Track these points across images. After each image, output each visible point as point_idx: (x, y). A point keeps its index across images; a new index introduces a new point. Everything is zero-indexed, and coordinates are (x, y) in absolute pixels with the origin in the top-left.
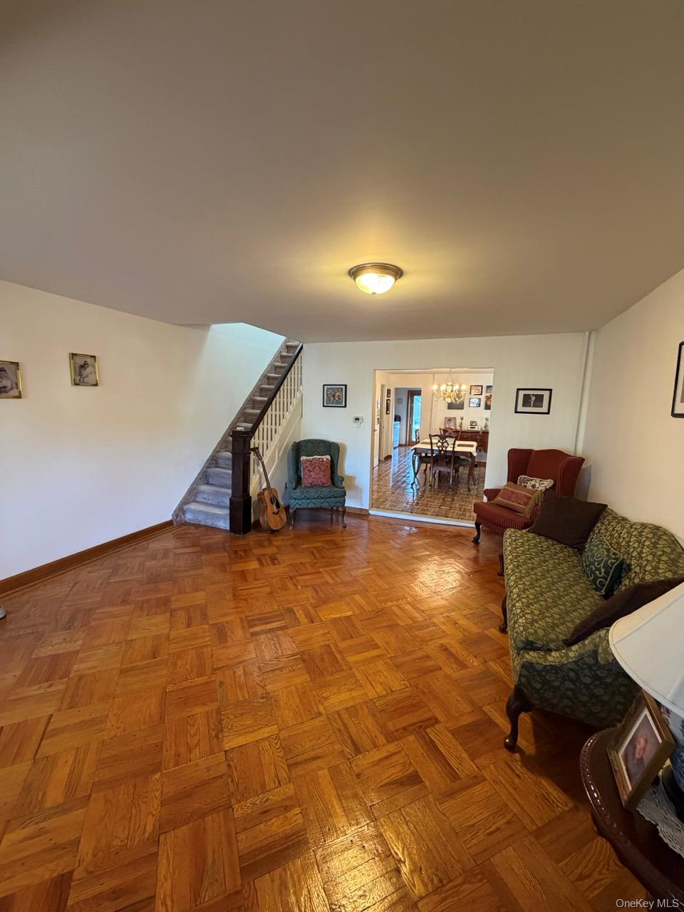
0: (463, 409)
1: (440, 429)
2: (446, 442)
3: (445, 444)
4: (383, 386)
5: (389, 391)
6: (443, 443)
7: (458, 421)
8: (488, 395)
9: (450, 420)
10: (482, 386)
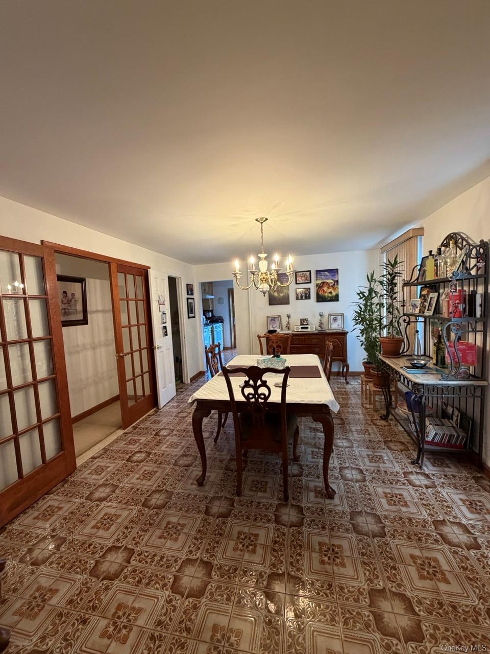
0: (289, 303)
1: (259, 337)
2: (264, 384)
3: (263, 390)
4: (172, 282)
5: (190, 289)
6: (256, 388)
7: (285, 320)
8: (319, 282)
9: (273, 319)
10: (310, 271)
